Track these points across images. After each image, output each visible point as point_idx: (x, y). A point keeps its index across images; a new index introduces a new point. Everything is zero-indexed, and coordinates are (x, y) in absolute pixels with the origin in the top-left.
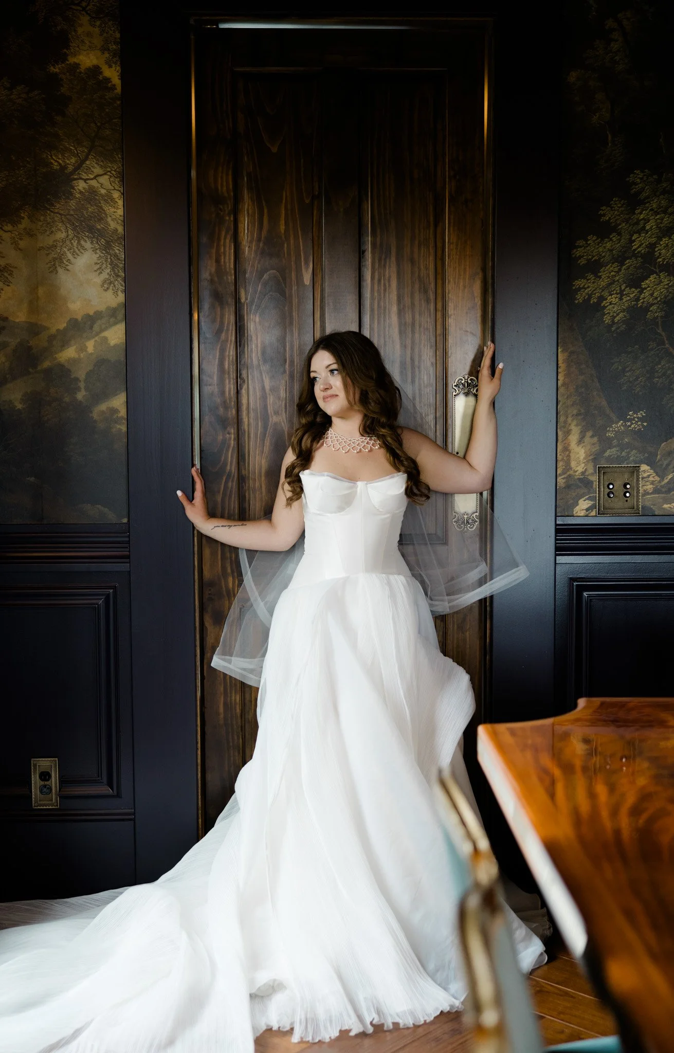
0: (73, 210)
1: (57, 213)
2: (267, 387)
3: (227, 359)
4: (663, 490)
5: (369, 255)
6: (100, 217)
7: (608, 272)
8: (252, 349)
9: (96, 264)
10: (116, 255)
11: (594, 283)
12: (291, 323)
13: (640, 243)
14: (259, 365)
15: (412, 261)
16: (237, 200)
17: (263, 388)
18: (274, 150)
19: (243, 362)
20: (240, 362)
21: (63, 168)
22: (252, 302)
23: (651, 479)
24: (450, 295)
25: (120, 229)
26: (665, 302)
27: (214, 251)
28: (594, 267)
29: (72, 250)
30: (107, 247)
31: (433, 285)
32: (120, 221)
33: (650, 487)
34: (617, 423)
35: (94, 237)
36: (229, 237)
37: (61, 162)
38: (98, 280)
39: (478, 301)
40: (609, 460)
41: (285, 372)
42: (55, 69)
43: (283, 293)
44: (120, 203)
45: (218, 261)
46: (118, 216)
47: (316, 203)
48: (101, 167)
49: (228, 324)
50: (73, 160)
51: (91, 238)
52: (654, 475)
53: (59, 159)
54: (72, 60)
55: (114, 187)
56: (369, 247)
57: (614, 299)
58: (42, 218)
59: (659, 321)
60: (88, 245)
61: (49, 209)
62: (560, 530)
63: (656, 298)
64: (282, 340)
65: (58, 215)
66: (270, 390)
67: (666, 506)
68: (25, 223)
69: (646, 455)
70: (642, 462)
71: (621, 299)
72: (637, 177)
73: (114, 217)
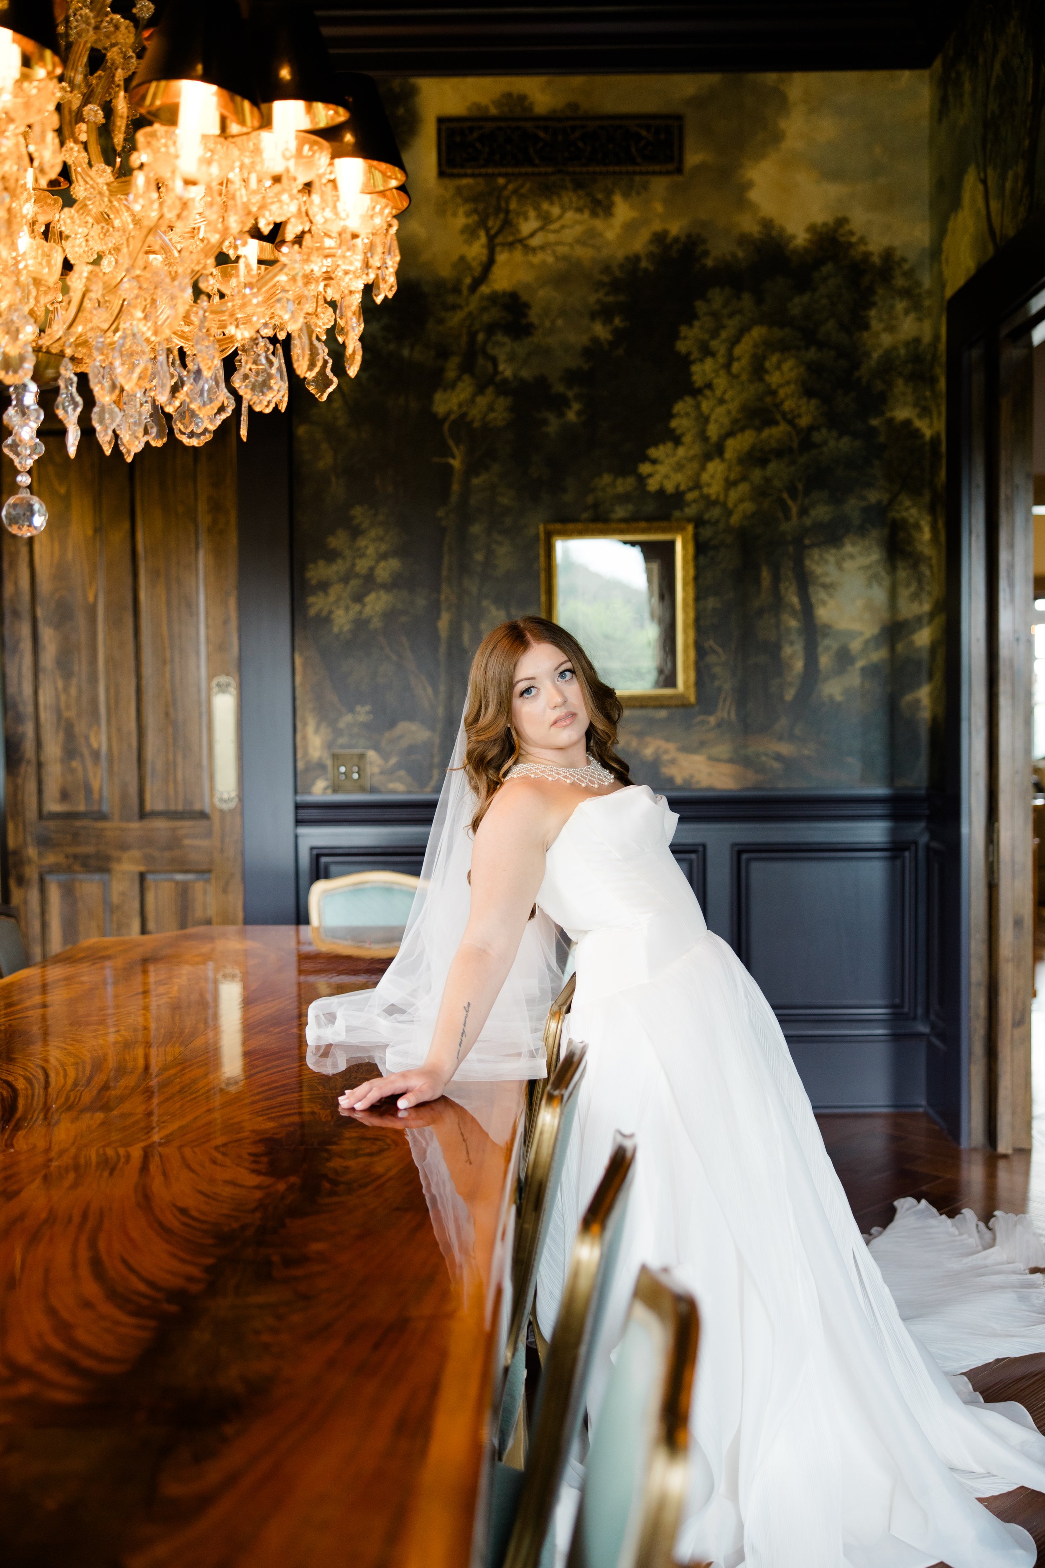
3: (25, 665)
4: (389, 772)
7: (335, 590)
8: (46, 657)
11: (323, 599)
13: (362, 566)
14: (53, 670)
23: (378, 762)
26: (385, 615)
27: (13, 576)
28: (324, 586)
33: (376, 770)
34: (347, 716)
40: (342, 747)
45: (16, 584)
52: (380, 759)
57: (341, 612)
59: (380, 630)
62: (298, 807)
63: (378, 612)
66: (63, 690)
67: (390, 785)
69: (372, 743)
70: (369, 748)
71: (347, 612)
72: (358, 512)
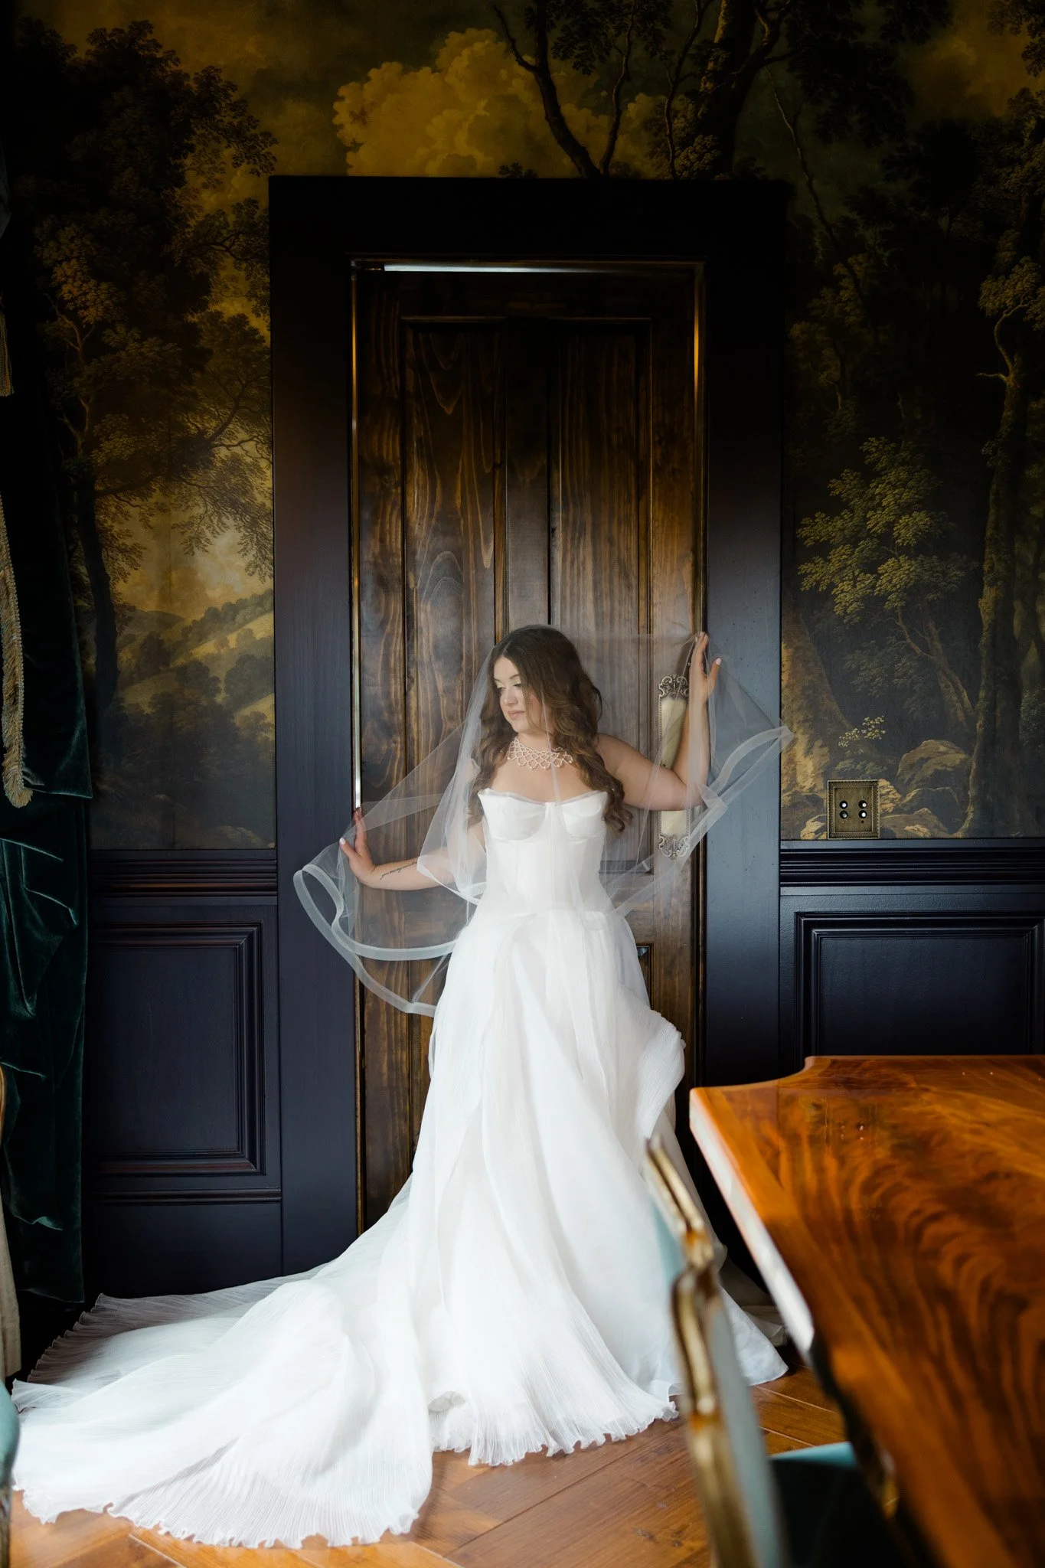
0: (213, 481)
1: (195, 485)
2: (440, 687)
3: (393, 655)
4: (906, 809)
5: (559, 535)
6: (245, 489)
7: (839, 555)
8: (422, 644)
9: (240, 544)
10: (263, 535)
11: (822, 567)
12: (468, 613)
13: (877, 521)
14: (430, 663)
15: (611, 541)
16: (405, 471)
17: (436, 689)
18: (449, 411)
19: (411, 659)
20: (408, 658)
21: (202, 433)
22: (422, 589)
23: (891, 796)
24: (655, 581)
25: (269, 504)
26: (905, 591)
27: (378, 529)
28: (823, 549)
29: (212, 528)
30: (253, 525)
31: (635, 568)
32: (268, 495)
33: (889, 806)
34: (850, 731)
35: (237, 513)
36: (395, 513)
37: (199, 426)
38: (242, 562)
39: (689, 588)
40: (843, 773)
41: (461, 670)
42: (193, 319)
43: (458, 577)
44: (269, 473)
45: (382, 541)
46: (266, 489)
47: (498, 472)
48: (247, 431)
49: (395, 613)
50: (214, 424)
51: (234, 514)
52: (895, 791)
53: (197, 422)
54: (213, 308)
55: (261, 454)
56: (559, 524)
57: (846, 586)
58: (177, 491)
59: (899, 611)
60: (230, 522)
61: (184, 480)
62: (784, 857)
63: (895, 586)
64: (458, 633)
65: (195, 487)
66: (444, 691)
67: (908, 828)
68: (157, 497)
69: (885, 768)
70: (880, 776)
71: (854, 586)
72: (872, 445)
73: (261, 490)
